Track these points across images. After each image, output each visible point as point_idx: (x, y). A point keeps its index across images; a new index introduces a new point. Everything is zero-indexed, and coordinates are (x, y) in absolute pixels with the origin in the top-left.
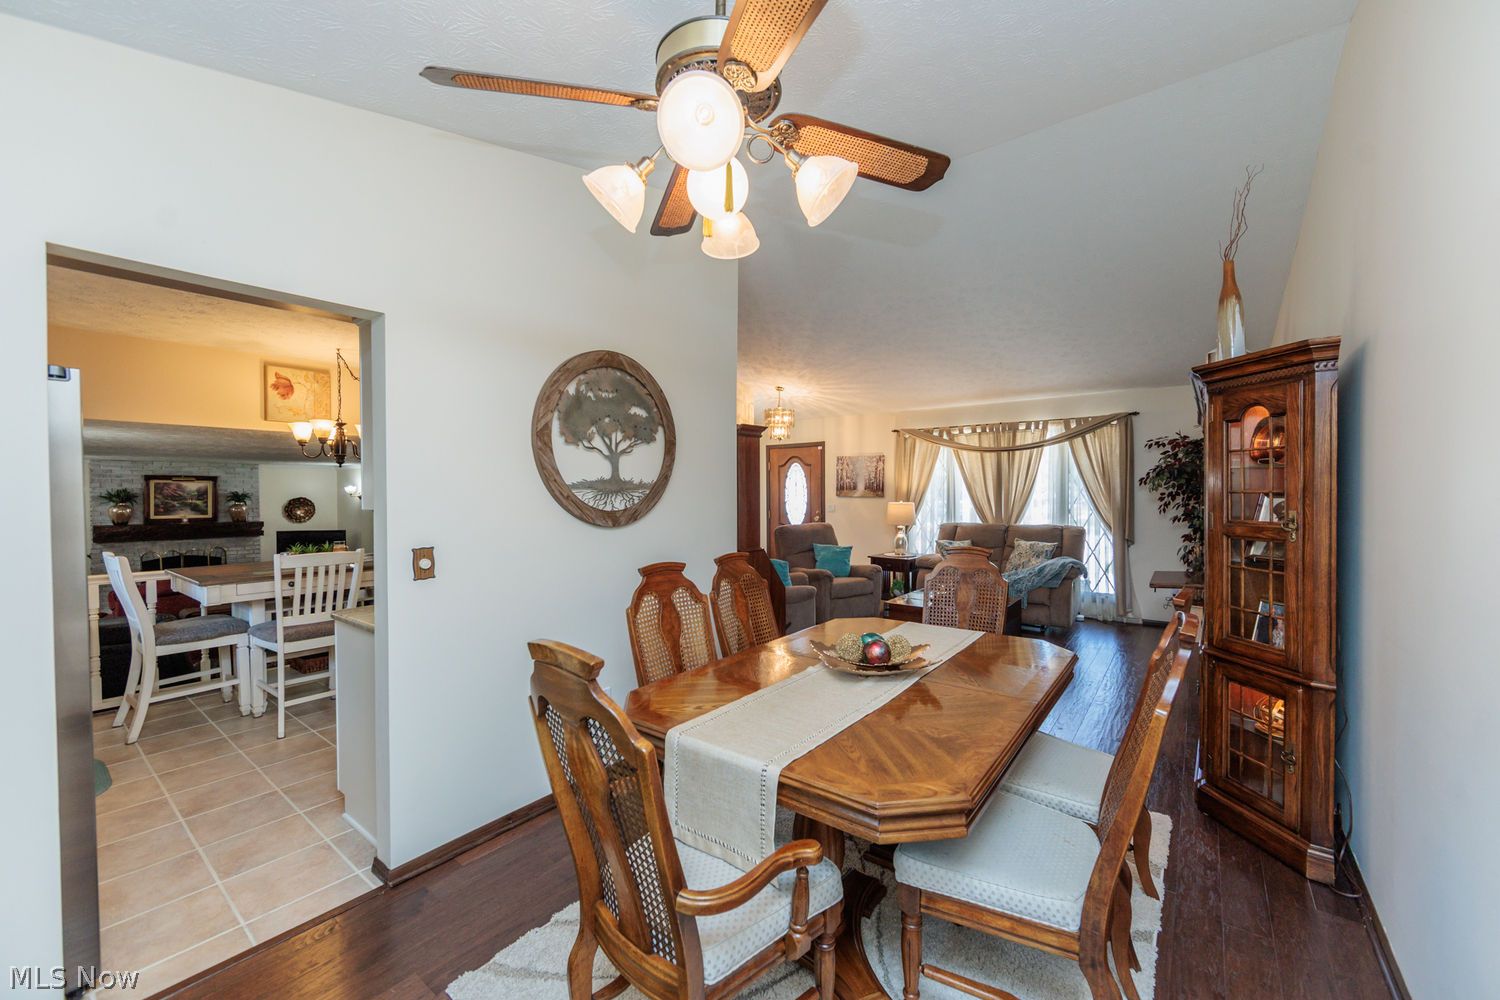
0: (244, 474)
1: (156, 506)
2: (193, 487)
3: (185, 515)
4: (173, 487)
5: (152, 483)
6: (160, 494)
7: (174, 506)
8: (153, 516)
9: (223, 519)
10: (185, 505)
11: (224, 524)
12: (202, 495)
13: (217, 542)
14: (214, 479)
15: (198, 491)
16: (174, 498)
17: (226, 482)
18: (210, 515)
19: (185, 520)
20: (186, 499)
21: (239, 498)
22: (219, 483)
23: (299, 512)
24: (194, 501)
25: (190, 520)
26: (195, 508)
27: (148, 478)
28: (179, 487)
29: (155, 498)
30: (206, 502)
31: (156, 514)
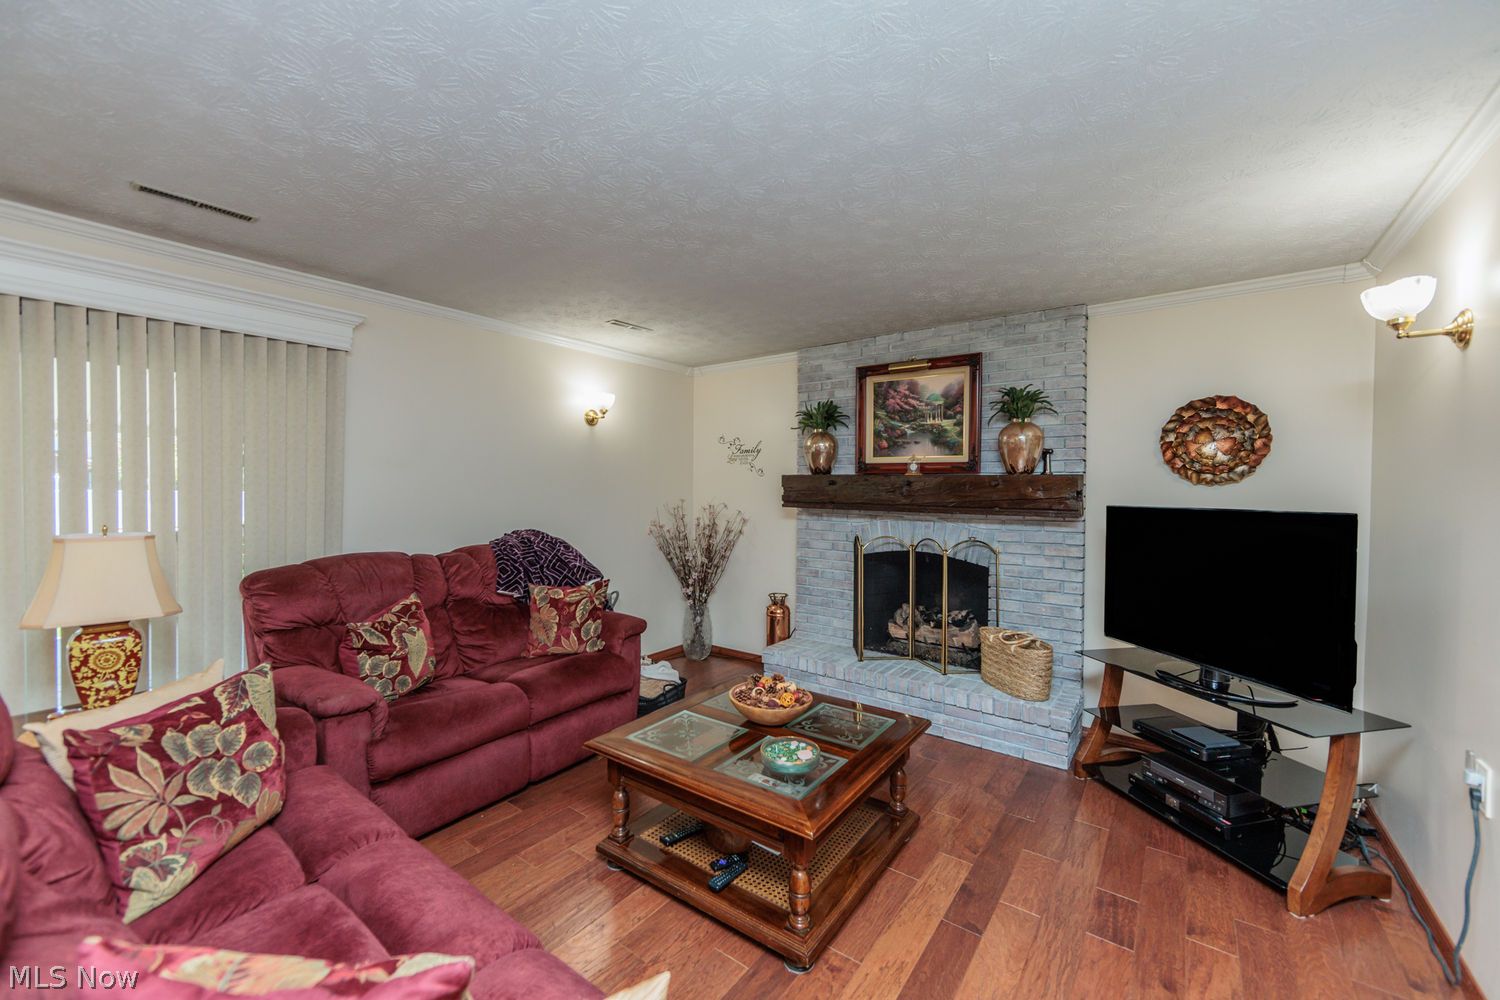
0: (1048, 339)
1: (877, 434)
2: (935, 384)
3: (920, 454)
4: (903, 389)
5: (870, 382)
6: (884, 407)
7: (904, 435)
8: (870, 458)
9: (990, 467)
10: (923, 430)
11: (993, 478)
12: (951, 404)
13: (983, 529)
14: (973, 361)
15: (945, 395)
16: (905, 415)
17: (1001, 367)
18: (964, 458)
19: (914, 467)
20: (923, 416)
21: (1019, 406)
22: (987, 367)
23: (1209, 449)
24: (937, 421)
25: (922, 467)
26: (939, 439)
27: (863, 373)
28: (913, 388)
29: (876, 417)
30: (960, 424)
31: (876, 454)
